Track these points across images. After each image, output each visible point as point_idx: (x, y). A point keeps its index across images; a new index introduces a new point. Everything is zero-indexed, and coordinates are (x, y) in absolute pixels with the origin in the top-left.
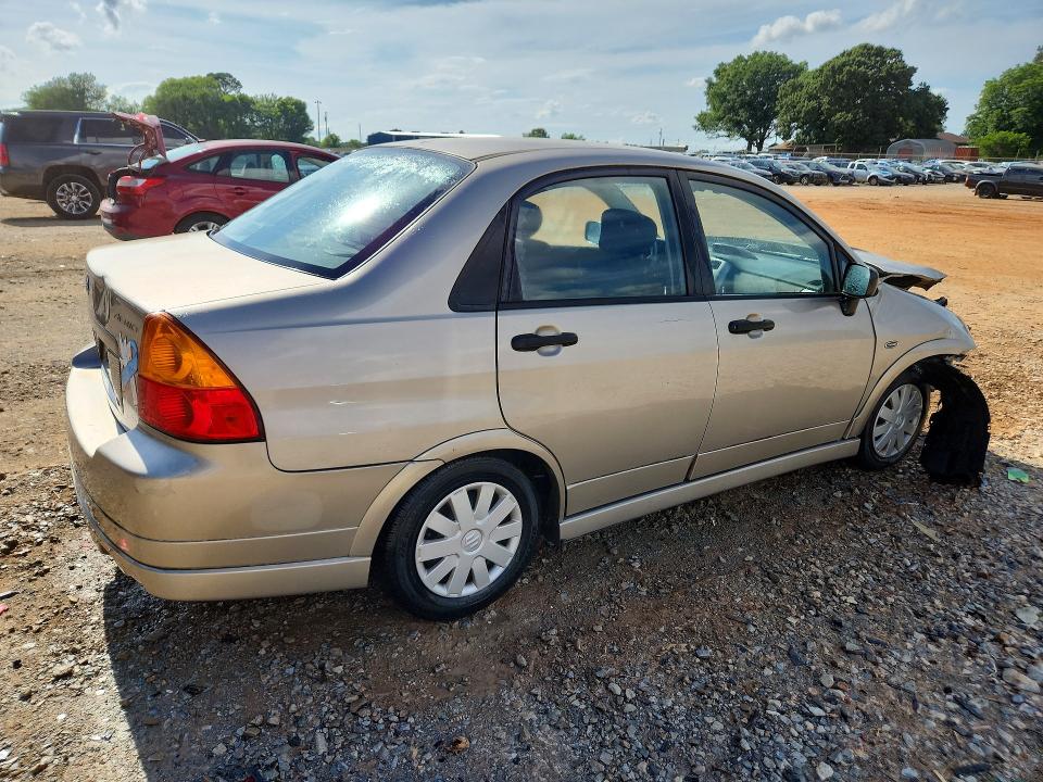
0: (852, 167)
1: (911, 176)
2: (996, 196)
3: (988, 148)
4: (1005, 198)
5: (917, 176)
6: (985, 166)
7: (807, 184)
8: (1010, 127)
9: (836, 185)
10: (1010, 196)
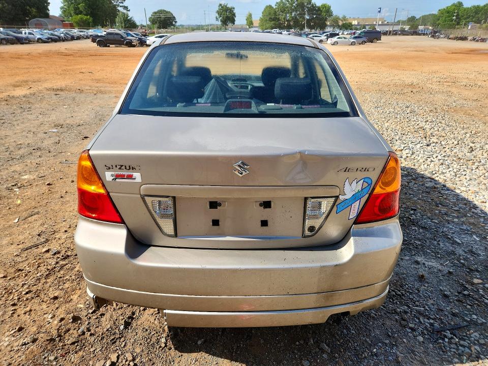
0: (25, 33)
1: (57, 37)
2: (106, 46)
3: (77, 23)
4: (109, 46)
5: (59, 37)
6: (85, 32)
7: (6, 44)
8: (81, 13)
9: (22, 43)
10: (111, 46)
